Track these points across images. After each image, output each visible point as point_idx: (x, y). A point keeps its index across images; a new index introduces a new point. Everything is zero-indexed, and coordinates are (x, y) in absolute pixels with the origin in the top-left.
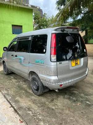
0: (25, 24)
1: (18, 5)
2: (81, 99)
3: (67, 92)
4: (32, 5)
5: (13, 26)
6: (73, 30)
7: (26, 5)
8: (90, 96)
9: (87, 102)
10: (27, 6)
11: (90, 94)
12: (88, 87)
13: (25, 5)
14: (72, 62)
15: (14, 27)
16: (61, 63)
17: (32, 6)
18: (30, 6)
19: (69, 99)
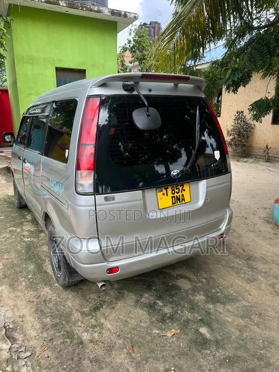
0: (93, 66)
1: (72, 11)
2: (188, 315)
3: (156, 280)
4: (113, 10)
5: (58, 70)
6: (176, 85)
7: (96, 8)
8: (223, 303)
9: (204, 330)
10: (99, 12)
11: (226, 297)
12: (233, 268)
13: (91, 10)
14: (160, 194)
15: (61, 74)
16: (113, 199)
17: (113, 12)
18: (106, 12)
19: (151, 307)
